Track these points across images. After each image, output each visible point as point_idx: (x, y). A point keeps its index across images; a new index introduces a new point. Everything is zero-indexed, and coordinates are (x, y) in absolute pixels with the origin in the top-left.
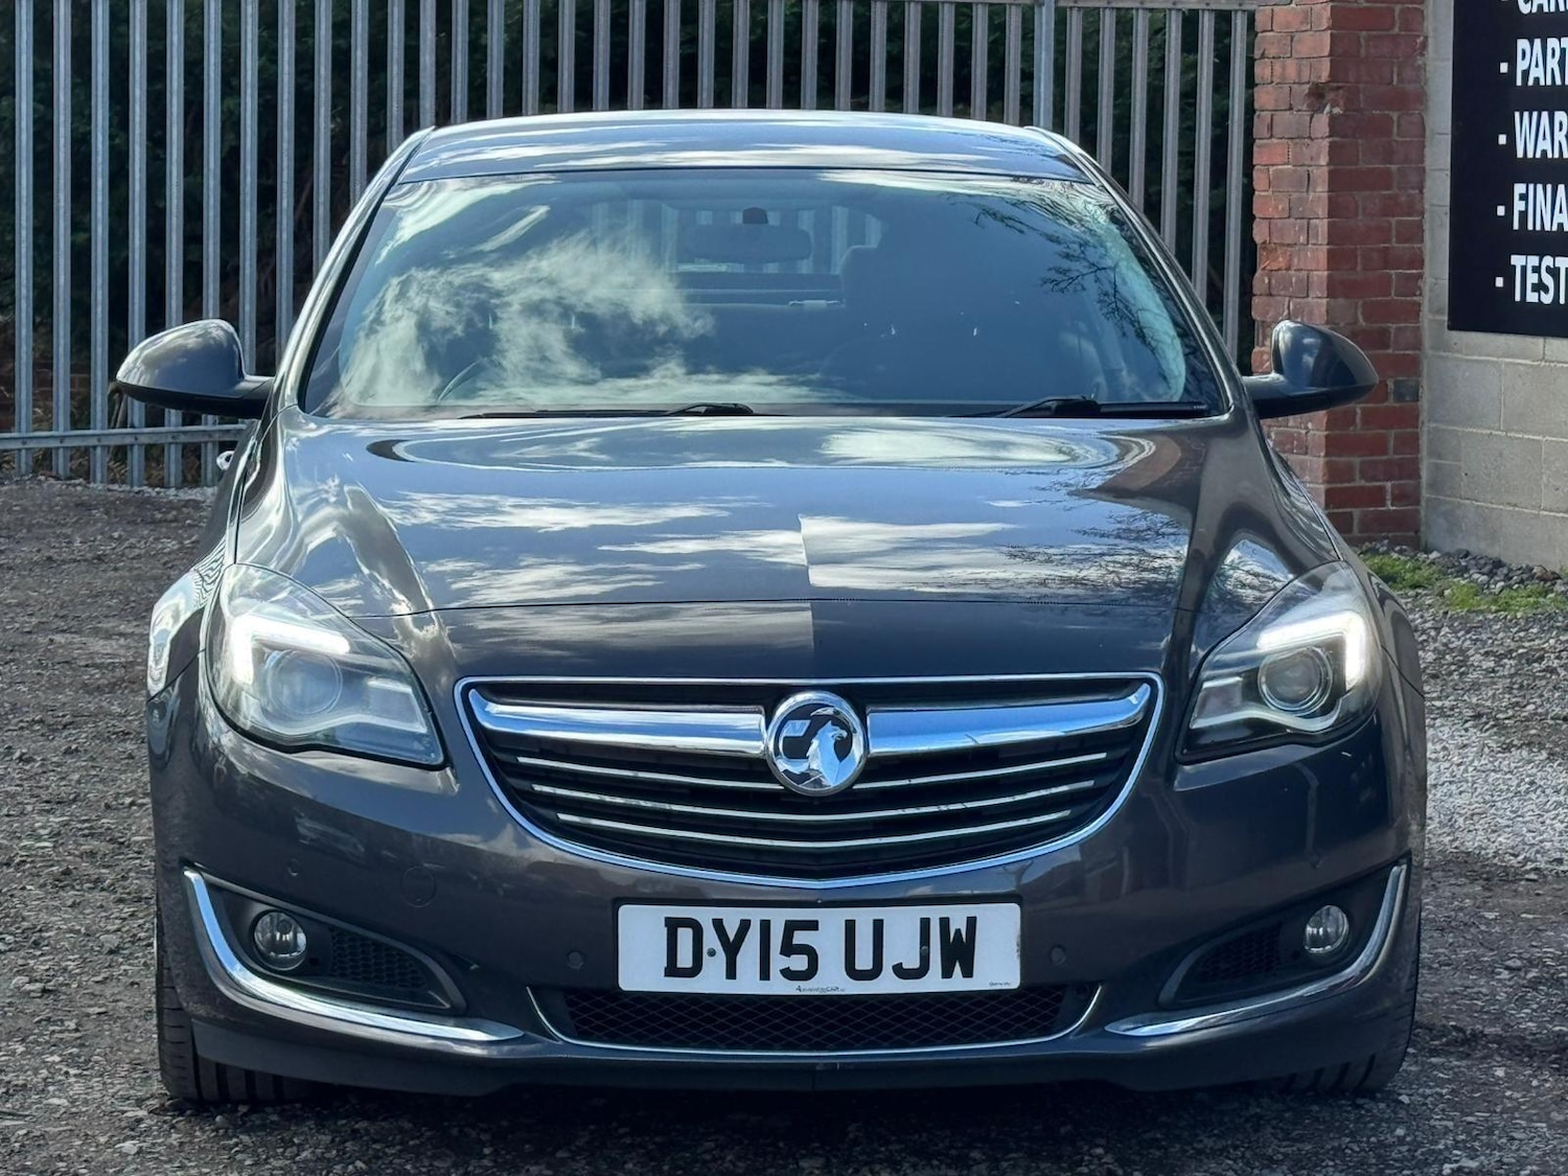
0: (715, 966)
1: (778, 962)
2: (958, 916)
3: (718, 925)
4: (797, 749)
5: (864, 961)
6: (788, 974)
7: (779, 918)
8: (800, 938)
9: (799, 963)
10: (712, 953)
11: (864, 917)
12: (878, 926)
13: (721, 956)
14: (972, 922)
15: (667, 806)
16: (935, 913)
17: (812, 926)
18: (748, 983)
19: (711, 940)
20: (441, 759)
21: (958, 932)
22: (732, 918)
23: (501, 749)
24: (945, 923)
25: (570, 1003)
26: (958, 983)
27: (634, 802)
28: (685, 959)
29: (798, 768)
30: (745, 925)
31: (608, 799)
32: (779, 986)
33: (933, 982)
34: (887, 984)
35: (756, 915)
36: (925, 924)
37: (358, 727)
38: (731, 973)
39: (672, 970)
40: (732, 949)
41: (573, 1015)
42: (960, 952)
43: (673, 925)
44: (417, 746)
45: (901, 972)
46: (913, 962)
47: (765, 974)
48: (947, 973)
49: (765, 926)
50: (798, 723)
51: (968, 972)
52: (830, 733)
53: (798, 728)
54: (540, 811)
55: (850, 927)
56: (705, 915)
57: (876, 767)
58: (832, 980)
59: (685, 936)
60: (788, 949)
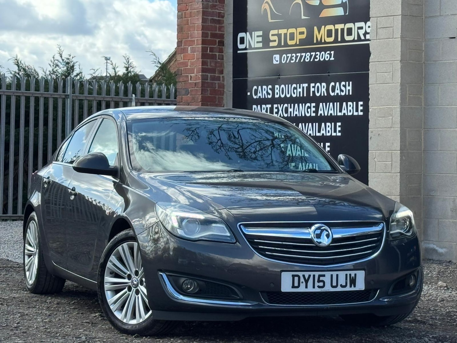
0: (303, 285)
1: (317, 284)
2: (353, 273)
3: (304, 276)
4: (319, 236)
5: (334, 284)
6: (319, 287)
7: (317, 274)
8: (321, 278)
9: (321, 284)
10: (302, 282)
11: (334, 274)
12: (337, 275)
13: (304, 283)
14: (355, 275)
15: (290, 250)
16: (348, 273)
17: (324, 276)
18: (310, 289)
19: (302, 279)
20: (235, 241)
21: (353, 277)
22: (307, 274)
23: (251, 239)
24: (350, 275)
25: (268, 296)
26: (353, 289)
27: (282, 249)
28: (296, 284)
29: (319, 240)
30: (310, 276)
31: (276, 249)
32: (317, 290)
33: (348, 289)
34: (339, 289)
35: (312, 273)
36: (346, 275)
37: (212, 235)
38: (306, 287)
39: (293, 287)
40: (307, 281)
41: (269, 298)
42: (353, 282)
43: (293, 276)
44: (228, 238)
45: (342, 286)
46: (344, 284)
47: (314, 287)
48: (351, 286)
49: (314, 276)
50: (319, 230)
51: (355, 286)
52: (325, 233)
53: (318, 232)
54: (262, 252)
55: (332, 276)
56: (301, 274)
57: (335, 240)
58: (328, 288)
59: (296, 279)
60: (319, 281)
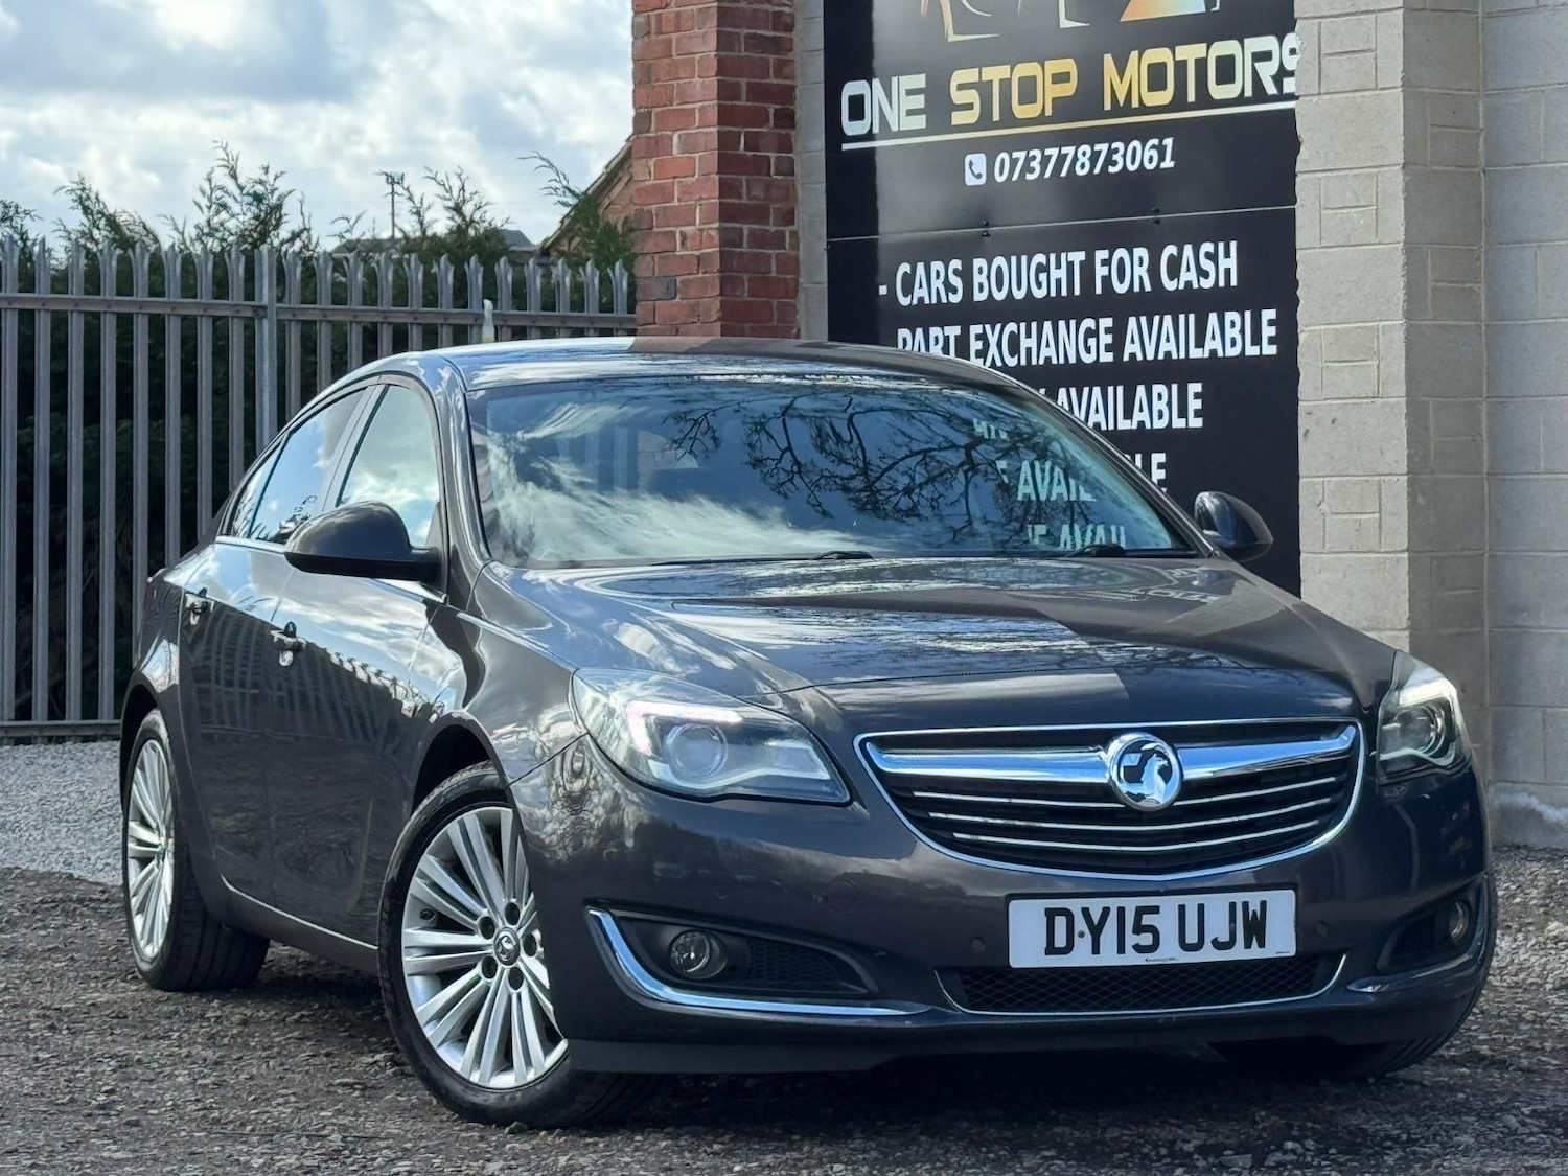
0: (1083, 944)
1: (1131, 939)
2: (1254, 899)
3: (1086, 912)
4: (1134, 775)
5: (1192, 937)
6: (1139, 949)
7: (1131, 904)
8: (1147, 920)
9: (1146, 939)
10: (1082, 935)
11: (1191, 902)
12: (1201, 908)
13: (1088, 937)
14: (1263, 904)
15: (1037, 824)
16: (1239, 898)
17: (1155, 910)
18: (1109, 957)
19: (1080, 924)
20: (848, 798)
21: (1254, 912)
22: (1096, 906)
23: (901, 788)
24: (1246, 905)
25: (966, 982)
26: (1255, 953)
27: (1011, 822)
28: (1060, 941)
29: (1136, 790)
30: (1106, 911)
31: (990, 820)
32: (1132, 959)
33: (1239, 953)
34: (1208, 954)
35: (1113, 903)
36: (1233, 906)
37: (769, 776)
38: (1096, 950)
39: (1051, 949)
40: (1096, 930)
41: (967, 992)
42: (1256, 928)
43: (1051, 914)
44: (825, 789)
45: (1218, 945)
46: (1225, 937)
47: (1121, 950)
48: (1248, 945)
49: (1121, 911)
50: (1133, 756)
51: (1262, 944)
52: (1156, 764)
53: (1133, 759)
54: (941, 833)
55: (1182, 909)
56: (1075, 905)
57: (1189, 788)
58: (1170, 952)
59: (1060, 922)
60: (1139, 929)
